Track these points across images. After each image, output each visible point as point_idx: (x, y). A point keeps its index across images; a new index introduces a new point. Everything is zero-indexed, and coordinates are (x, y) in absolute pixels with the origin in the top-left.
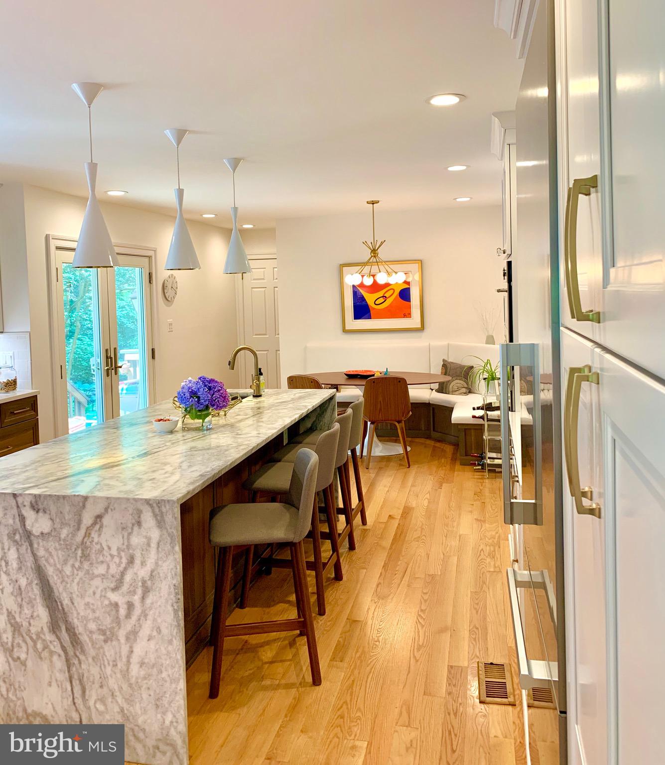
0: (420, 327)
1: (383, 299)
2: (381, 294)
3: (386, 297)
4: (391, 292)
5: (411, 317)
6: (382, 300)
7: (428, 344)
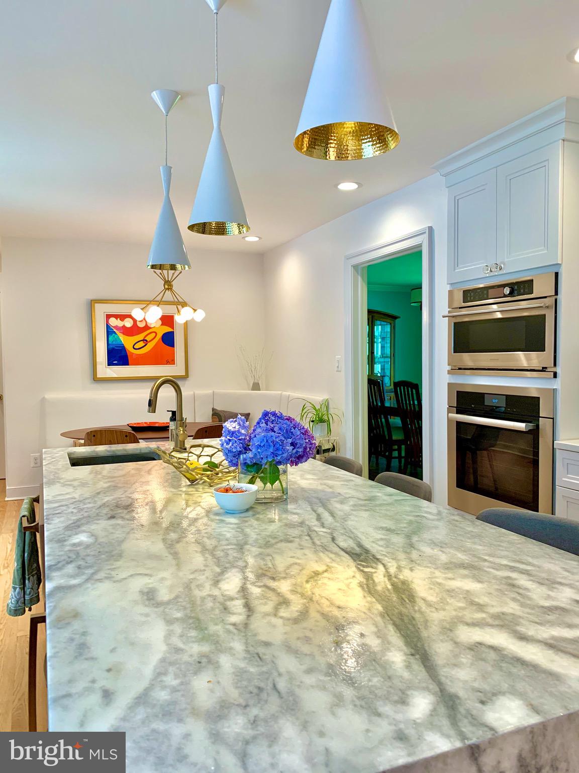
0: (185, 374)
1: (144, 343)
2: (141, 337)
3: (146, 341)
4: (154, 335)
5: (174, 364)
6: (141, 344)
7: (192, 393)
